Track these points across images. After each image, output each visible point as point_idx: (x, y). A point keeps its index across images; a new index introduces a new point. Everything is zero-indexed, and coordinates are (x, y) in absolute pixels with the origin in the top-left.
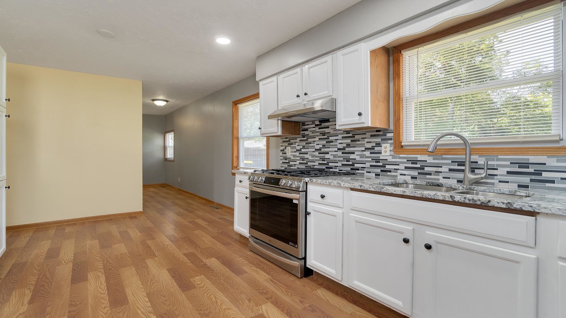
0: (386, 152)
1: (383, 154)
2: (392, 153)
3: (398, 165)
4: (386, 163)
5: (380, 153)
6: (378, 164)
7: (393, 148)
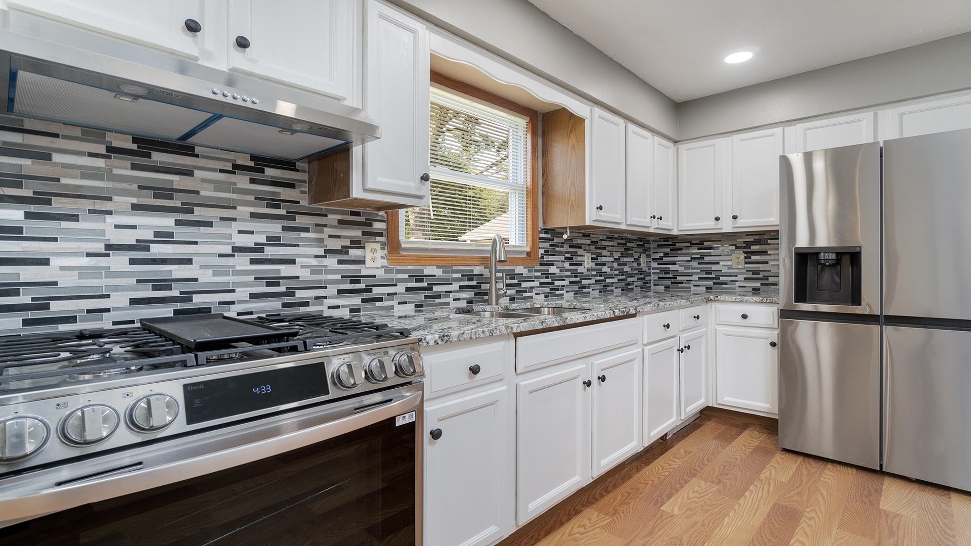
0: (373, 260)
1: (369, 263)
2: (385, 262)
3: (395, 285)
4: (373, 282)
5: (362, 262)
6: (357, 286)
7: (386, 252)
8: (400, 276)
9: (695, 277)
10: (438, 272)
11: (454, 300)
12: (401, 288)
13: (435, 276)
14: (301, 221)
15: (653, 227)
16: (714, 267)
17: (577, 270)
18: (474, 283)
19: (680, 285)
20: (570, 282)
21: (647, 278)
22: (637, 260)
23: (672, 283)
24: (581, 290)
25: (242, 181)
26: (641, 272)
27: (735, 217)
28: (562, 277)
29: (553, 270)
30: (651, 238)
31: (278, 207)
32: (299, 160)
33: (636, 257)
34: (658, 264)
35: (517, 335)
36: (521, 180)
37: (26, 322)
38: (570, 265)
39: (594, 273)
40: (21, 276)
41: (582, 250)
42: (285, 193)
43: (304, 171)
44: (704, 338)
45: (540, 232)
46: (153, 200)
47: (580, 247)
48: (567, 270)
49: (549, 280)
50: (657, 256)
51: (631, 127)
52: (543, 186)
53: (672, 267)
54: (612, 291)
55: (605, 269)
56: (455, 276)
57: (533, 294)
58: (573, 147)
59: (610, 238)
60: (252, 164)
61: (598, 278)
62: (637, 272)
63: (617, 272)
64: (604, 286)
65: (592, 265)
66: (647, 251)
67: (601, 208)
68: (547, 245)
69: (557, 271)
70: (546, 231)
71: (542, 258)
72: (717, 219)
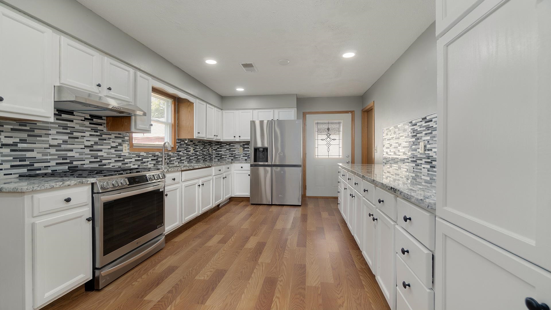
0: (125, 150)
2: (129, 151)
5: (122, 151)
7: (129, 147)
8: (133, 156)
9: (228, 156)
10: (145, 154)
11: (150, 164)
12: (133, 160)
13: (143, 155)
14: (104, 136)
15: (215, 139)
16: (234, 152)
17: (188, 153)
18: (156, 158)
19: (223, 159)
20: (186, 158)
21: (212, 157)
22: (208, 150)
23: (220, 158)
24: (190, 161)
25: (87, 123)
26: (210, 154)
27: (240, 137)
28: (184, 156)
29: (181, 153)
30: (213, 142)
31: (97, 132)
32: (104, 116)
33: (208, 149)
34: (216, 151)
35: (182, 171)
36: (170, 121)
37: (28, 170)
38: (186, 152)
39: (194, 154)
40: (27, 155)
41: (190, 146)
42: (100, 127)
43: (105, 120)
44: (230, 175)
45: (177, 140)
46: (62, 130)
47: (190, 145)
48: (185, 154)
49: (180, 157)
50: (215, 148)
51: (208, 105)
52: (178, 124)
53: (220, 153)
54: (200, 161)
55: (198, 153)
56: (150, 155)
57: (174, 162)
58: (189, 112)
59: (199, 142)
60: (90, 118)
61: (195, 156)
62: (208, 154)
63: (202, 154)
64: (197, 159)
65: (193, 152)
66: (211, 146)
67: (199, 133)
68: (179, 145)
69: (182, 154)
70: (179, 140)
71: (177, 149)
72: (235, 137)
